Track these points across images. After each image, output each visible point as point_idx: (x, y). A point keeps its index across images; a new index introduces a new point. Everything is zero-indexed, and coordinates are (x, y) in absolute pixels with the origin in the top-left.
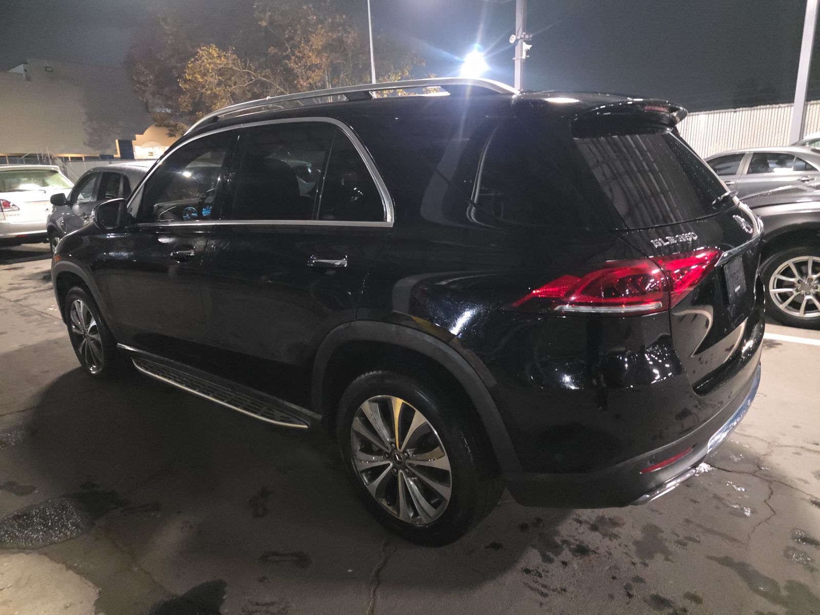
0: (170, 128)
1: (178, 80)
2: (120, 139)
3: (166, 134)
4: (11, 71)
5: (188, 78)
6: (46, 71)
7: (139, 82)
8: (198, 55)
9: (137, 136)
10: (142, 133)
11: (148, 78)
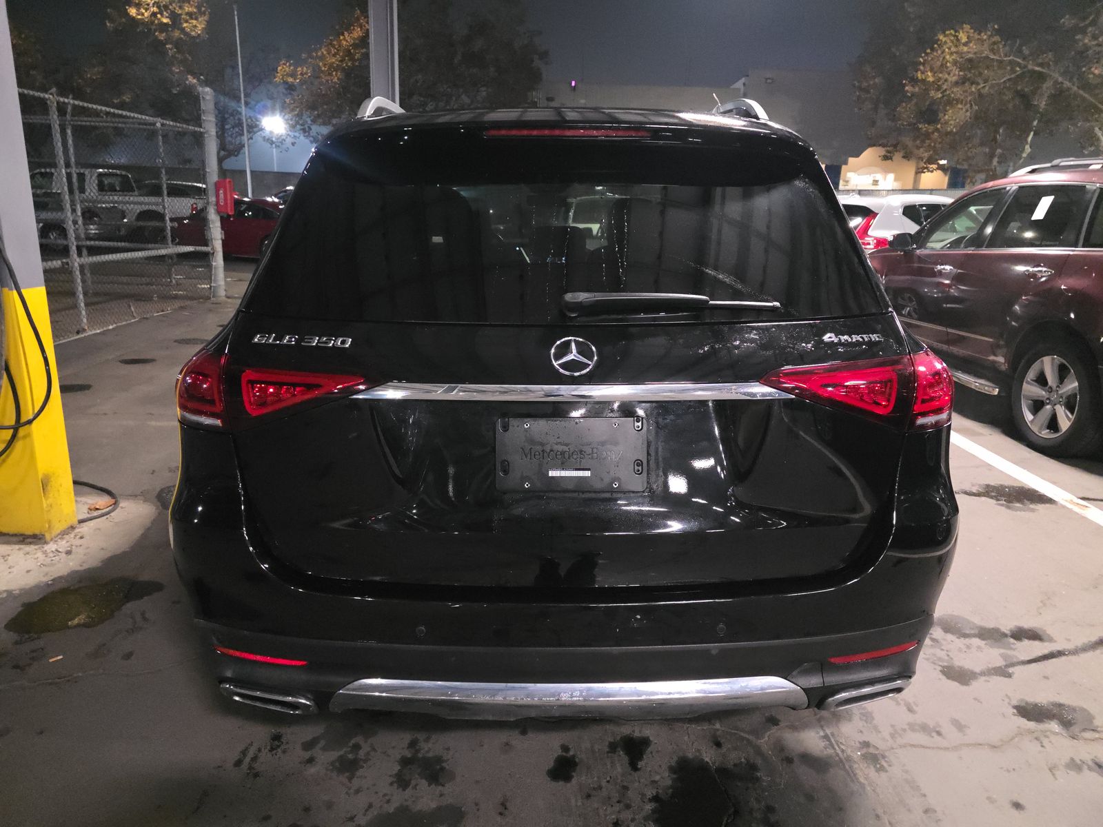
0: (888, 148)
1: (904, 82)
2: (828, 164)
3: (880, 156)
4: (732, 87)
5: (920, 78)
6: (766, 83)
7: (860, 89)
8: (939, 43)
9: (851, 160)
10: (857, 155)
11: (872, 83)
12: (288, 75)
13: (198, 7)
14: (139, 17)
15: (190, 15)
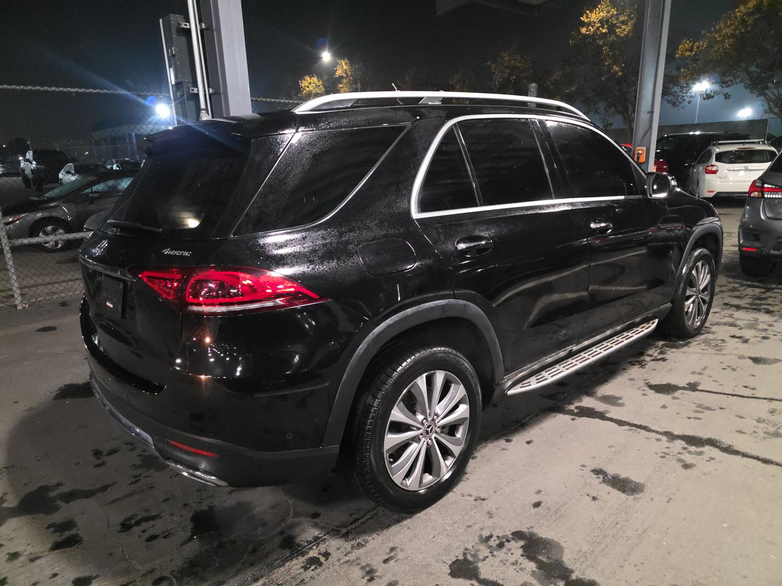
12: (687, 50)
13: (629, 16)
14: (587, 33)
15: (623, 23)
